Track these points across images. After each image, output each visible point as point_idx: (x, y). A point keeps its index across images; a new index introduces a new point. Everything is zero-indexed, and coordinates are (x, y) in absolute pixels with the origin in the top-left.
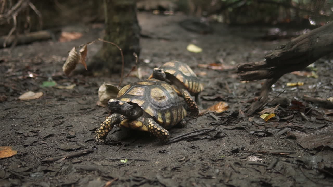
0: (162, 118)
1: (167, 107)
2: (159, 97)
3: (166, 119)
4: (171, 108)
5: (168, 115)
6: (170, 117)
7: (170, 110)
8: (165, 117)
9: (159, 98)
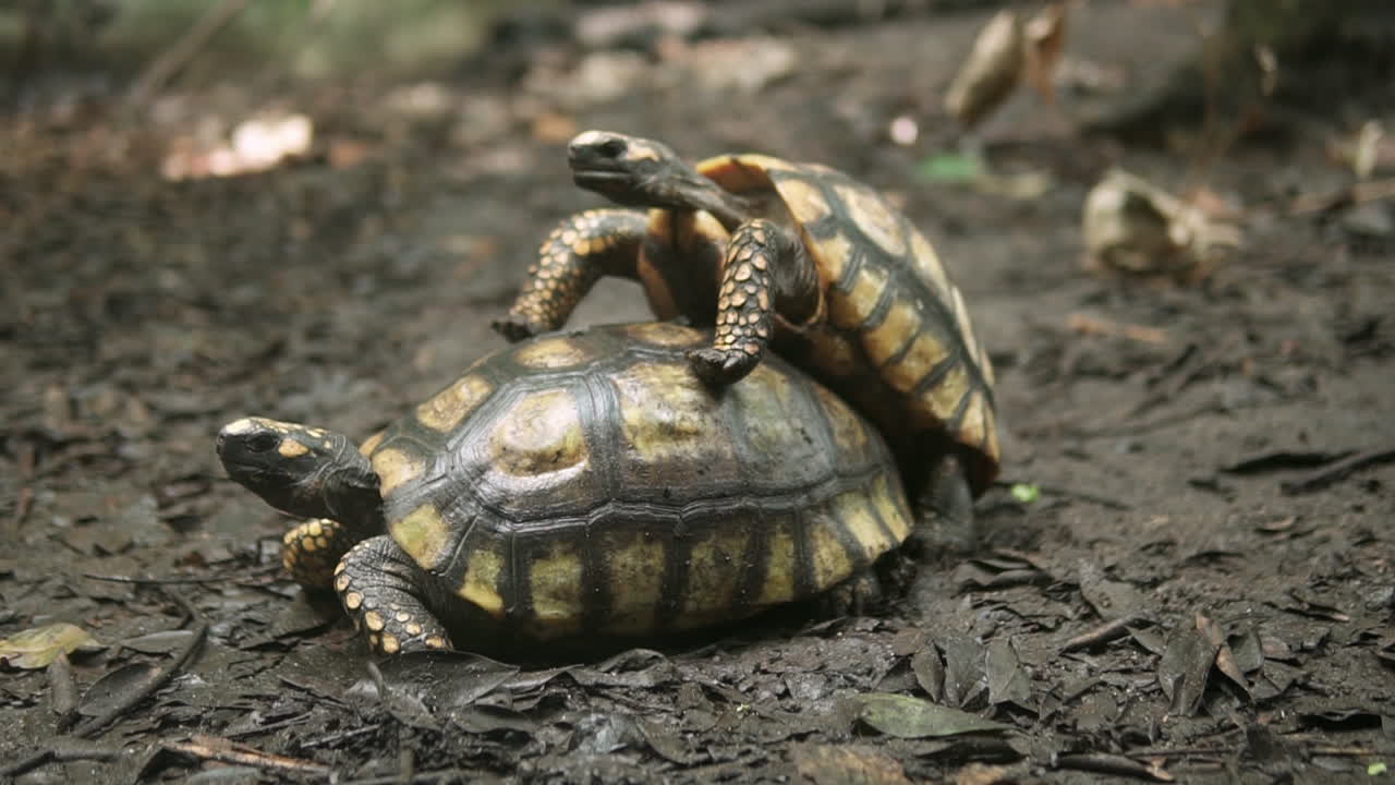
0: (498, 584)
1: (560, 524)
2: (528, 454)
3: (538, 597)
4: (601, 525)
5: (560, 571)
6: (576, 585)
7: (583, 543)
8: (528, 582)
9: (527, 462)
